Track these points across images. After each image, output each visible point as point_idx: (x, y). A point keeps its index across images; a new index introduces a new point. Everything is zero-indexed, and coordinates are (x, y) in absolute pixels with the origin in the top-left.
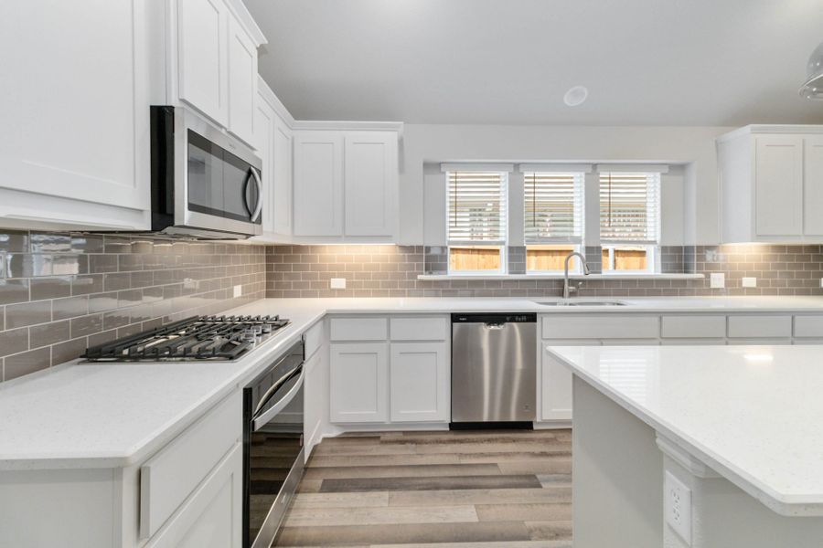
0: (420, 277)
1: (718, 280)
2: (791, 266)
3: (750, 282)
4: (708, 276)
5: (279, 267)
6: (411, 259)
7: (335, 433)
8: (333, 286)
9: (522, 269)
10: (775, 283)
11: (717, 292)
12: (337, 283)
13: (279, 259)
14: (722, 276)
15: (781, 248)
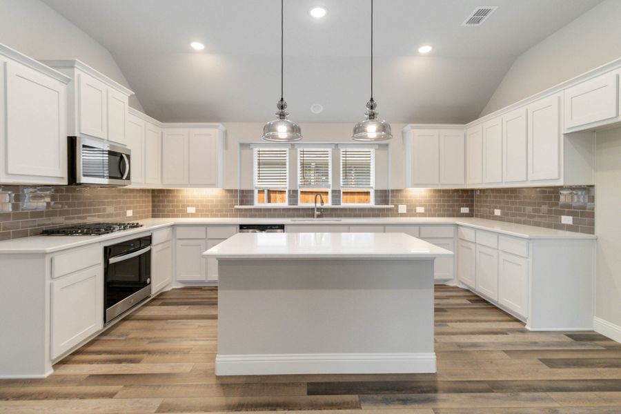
0: (236, 207)
1: (402, 209)
2: (444, 201)
3: (420, 210)
4: (397, 206)
5: (158, 201)
6: (231, 196)
7: (180, 286)
8: (188, 212)
9: (296, 202)
10: (434, 210)
11: (402, 215)
12: (191, 210)
13: (158, 197)
14: (405, 206)
15: (439, 191)
